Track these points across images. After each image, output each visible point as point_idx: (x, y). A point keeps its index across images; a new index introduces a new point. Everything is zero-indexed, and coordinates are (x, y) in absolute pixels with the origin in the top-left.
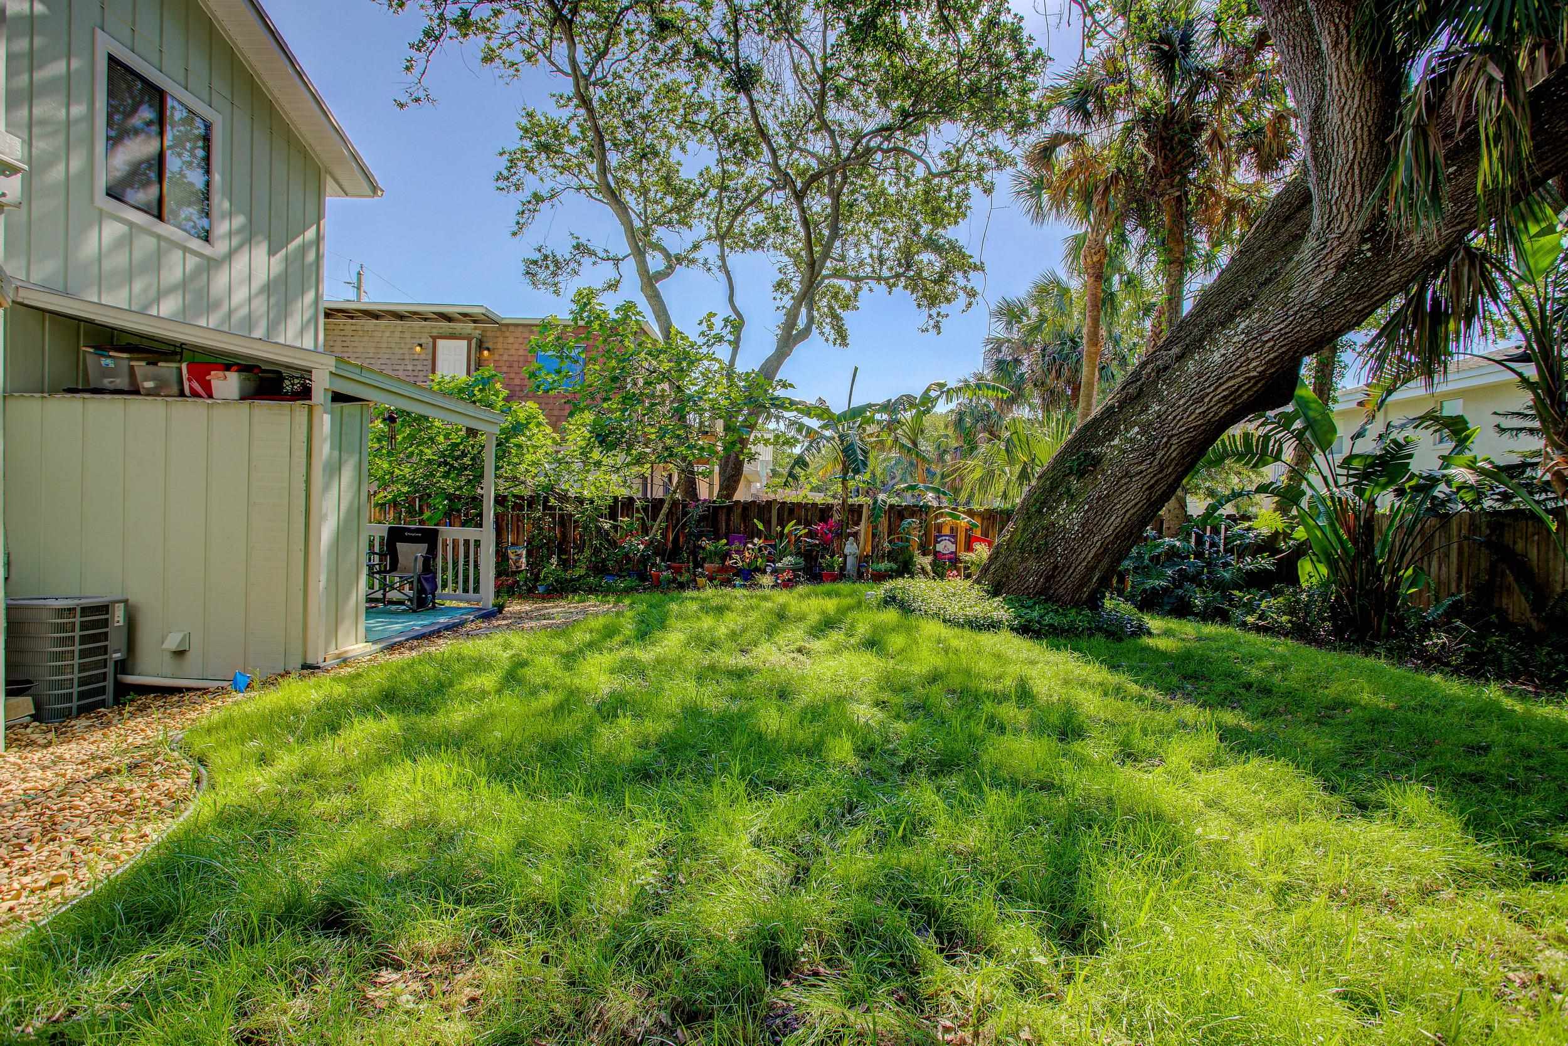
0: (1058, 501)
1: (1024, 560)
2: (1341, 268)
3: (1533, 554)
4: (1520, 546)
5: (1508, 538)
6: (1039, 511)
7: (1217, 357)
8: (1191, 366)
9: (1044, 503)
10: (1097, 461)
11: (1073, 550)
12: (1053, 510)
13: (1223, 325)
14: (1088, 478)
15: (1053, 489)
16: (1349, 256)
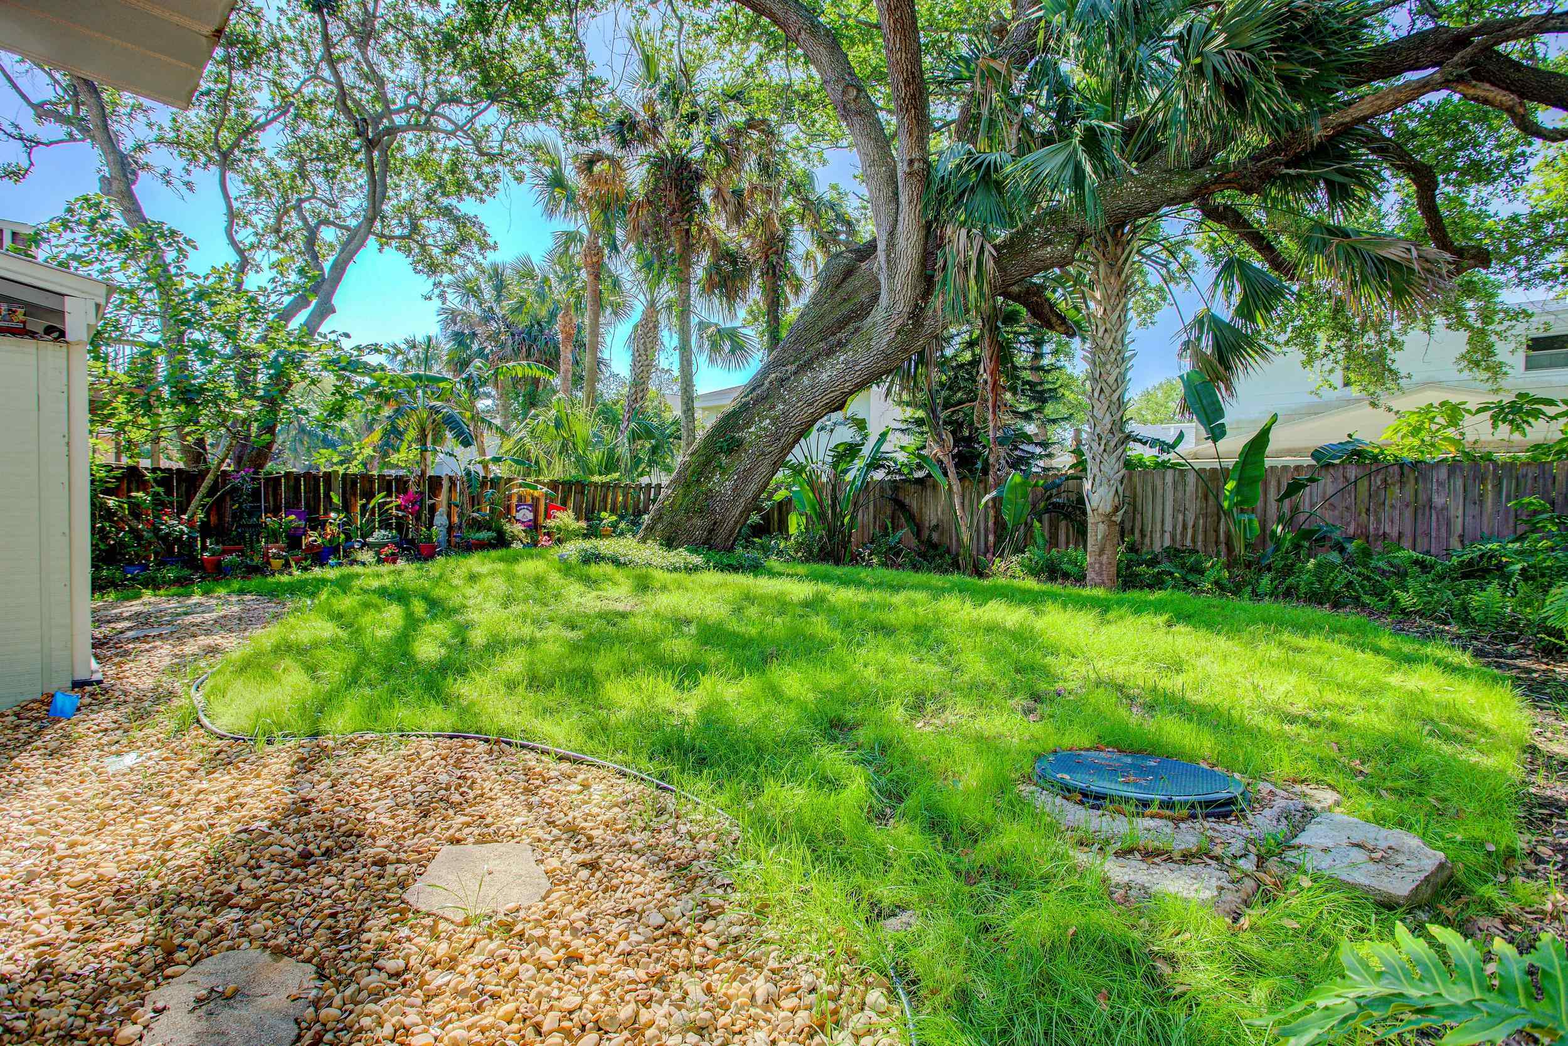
0: (713, 473)
1: (689, 519)
2: (898, 332)
3: (914, 505)
4: (907, 501)
5: (901, 496)
6: (698, 480)
7: (824, 376)
8: (806, 381)
9: (701, 473)
10: (740, 443)
11: (727, 509)
12: (709, 479)
13: (828, 355)
14: (735, 455)
15: (708, 463)
16: (903, 325)
